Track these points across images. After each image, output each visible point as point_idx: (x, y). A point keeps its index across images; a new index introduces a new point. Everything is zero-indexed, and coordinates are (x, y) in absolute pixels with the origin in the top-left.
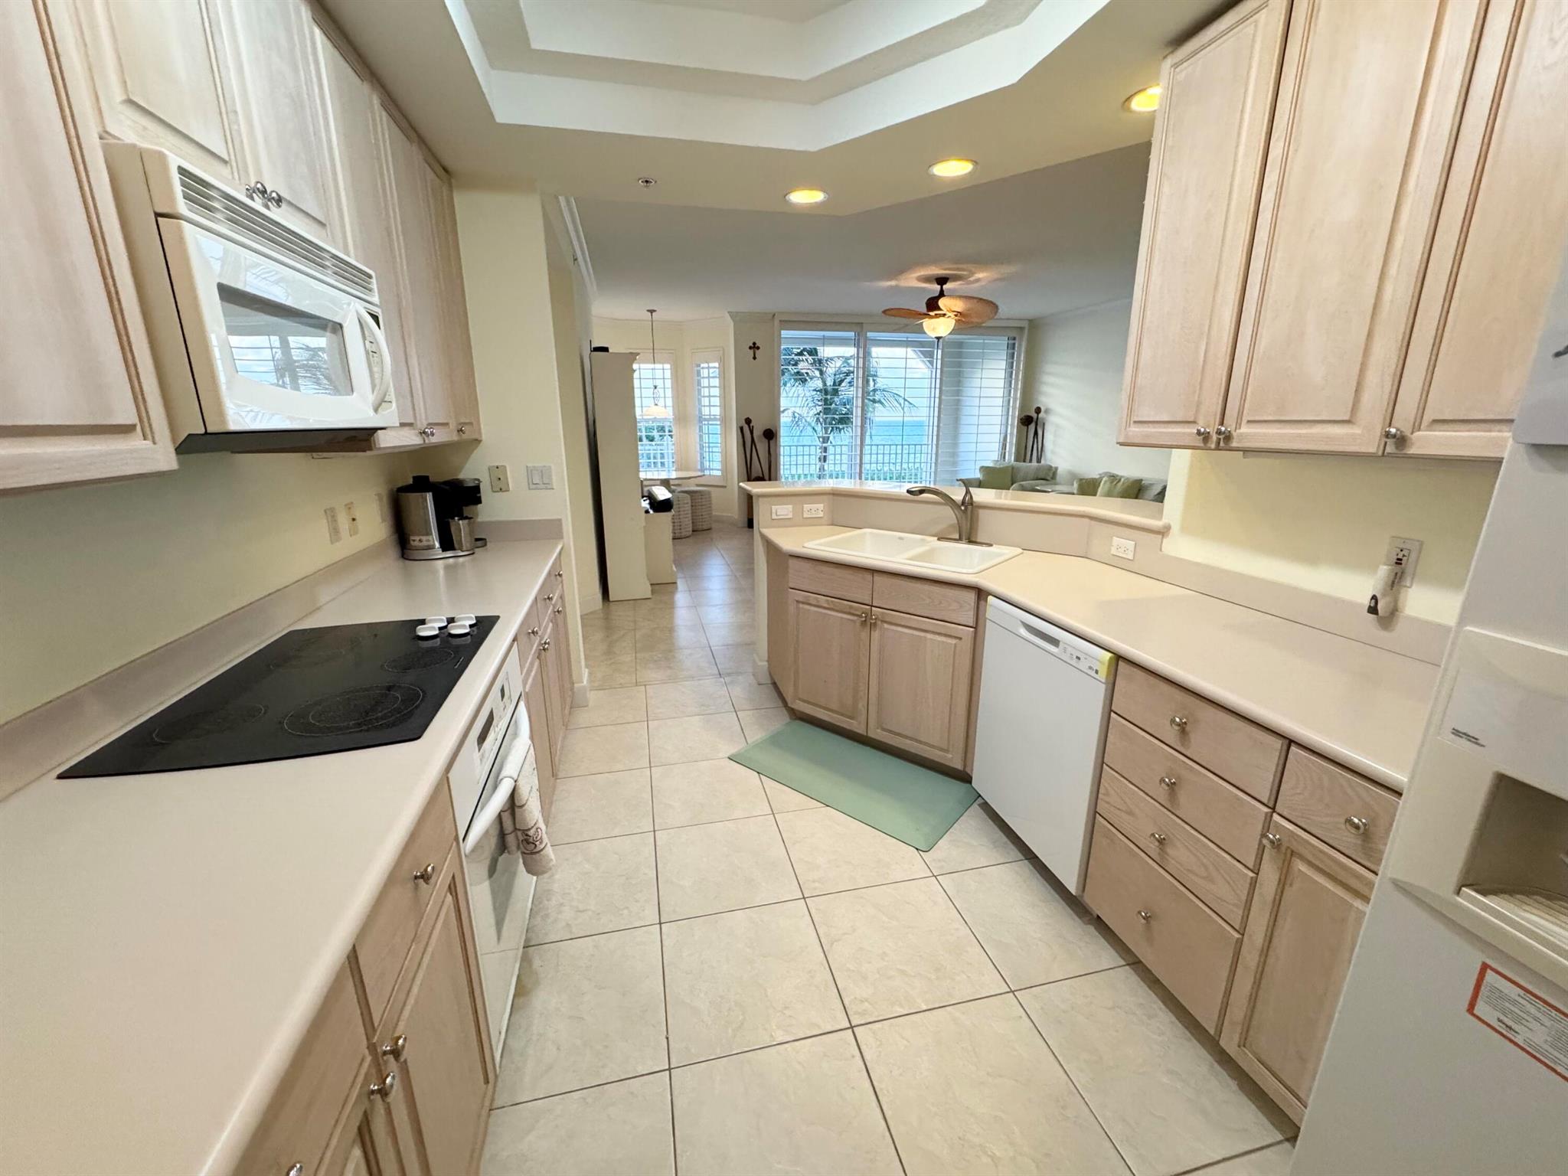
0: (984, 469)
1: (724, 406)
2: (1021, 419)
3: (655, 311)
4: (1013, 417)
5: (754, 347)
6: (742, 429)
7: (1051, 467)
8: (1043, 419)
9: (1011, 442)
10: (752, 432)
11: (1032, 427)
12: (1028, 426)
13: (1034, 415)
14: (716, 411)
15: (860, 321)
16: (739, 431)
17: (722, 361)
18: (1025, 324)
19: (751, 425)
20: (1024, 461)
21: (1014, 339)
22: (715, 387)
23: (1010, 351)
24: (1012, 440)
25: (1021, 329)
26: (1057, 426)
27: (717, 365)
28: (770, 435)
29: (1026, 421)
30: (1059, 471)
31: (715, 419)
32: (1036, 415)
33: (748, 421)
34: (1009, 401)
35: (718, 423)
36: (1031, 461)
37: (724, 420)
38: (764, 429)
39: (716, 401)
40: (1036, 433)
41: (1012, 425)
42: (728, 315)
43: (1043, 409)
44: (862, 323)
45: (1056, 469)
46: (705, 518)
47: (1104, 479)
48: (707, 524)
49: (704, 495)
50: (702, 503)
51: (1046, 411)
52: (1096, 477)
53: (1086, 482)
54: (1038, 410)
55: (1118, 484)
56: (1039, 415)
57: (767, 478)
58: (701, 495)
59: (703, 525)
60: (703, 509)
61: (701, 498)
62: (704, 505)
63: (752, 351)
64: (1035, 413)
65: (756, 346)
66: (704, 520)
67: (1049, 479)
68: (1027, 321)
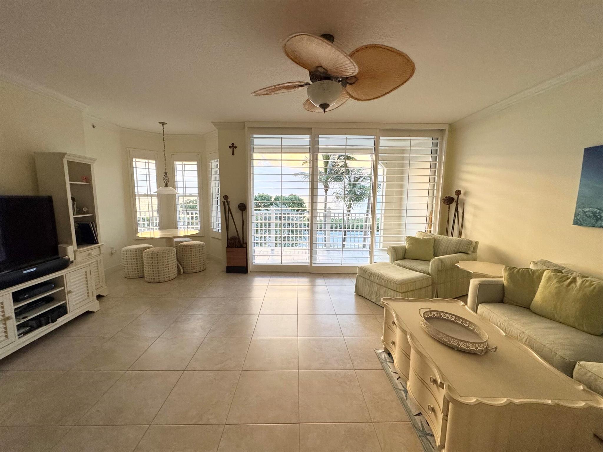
0: (411, 239)
2: (444, 199)
4: (437, 197)
6: (224, 203)
7: (472, 242)
8: (463, 200)
9: (436, 217)
10: (230, 205)
11: (453, 206)
12: (449, 205)
13: (455, 197)
20: (447, 235)
21: (437, 139)
23: (434, 148)
24: (437, 215)
25: (442, 131)
26: (476, 207)
28: (243, 207)
29: (448, 201)
30: (479, 246)
32: (457, 196)
33: (228, 198)
34: (434, 185)
36: (452, 235)
38: (239, 203)
40: (457, 211)
41: (437, 204)
42: (213, 125)
43: (462, 192)
45: (477, 243)
46: (194, 264)
47: (546, 274)
48: (196, 269)
49: (193, 248)
50: (191, 253)
51: (466, 194)
52: (532, 266)
53: (519, 270)
54: (458, 193)
55: (573, 285)
56: (459, 196)
57: (241, 238)
58: (191, 249)
59: (192, 269)
60: (191, 258)
61: (191, 251)
62: (192, 254)
63: (231, 149)
64: (456, 194)
65: (234, 146)
66: (193, 266)
67: (469, 252)
68: (447, 125)
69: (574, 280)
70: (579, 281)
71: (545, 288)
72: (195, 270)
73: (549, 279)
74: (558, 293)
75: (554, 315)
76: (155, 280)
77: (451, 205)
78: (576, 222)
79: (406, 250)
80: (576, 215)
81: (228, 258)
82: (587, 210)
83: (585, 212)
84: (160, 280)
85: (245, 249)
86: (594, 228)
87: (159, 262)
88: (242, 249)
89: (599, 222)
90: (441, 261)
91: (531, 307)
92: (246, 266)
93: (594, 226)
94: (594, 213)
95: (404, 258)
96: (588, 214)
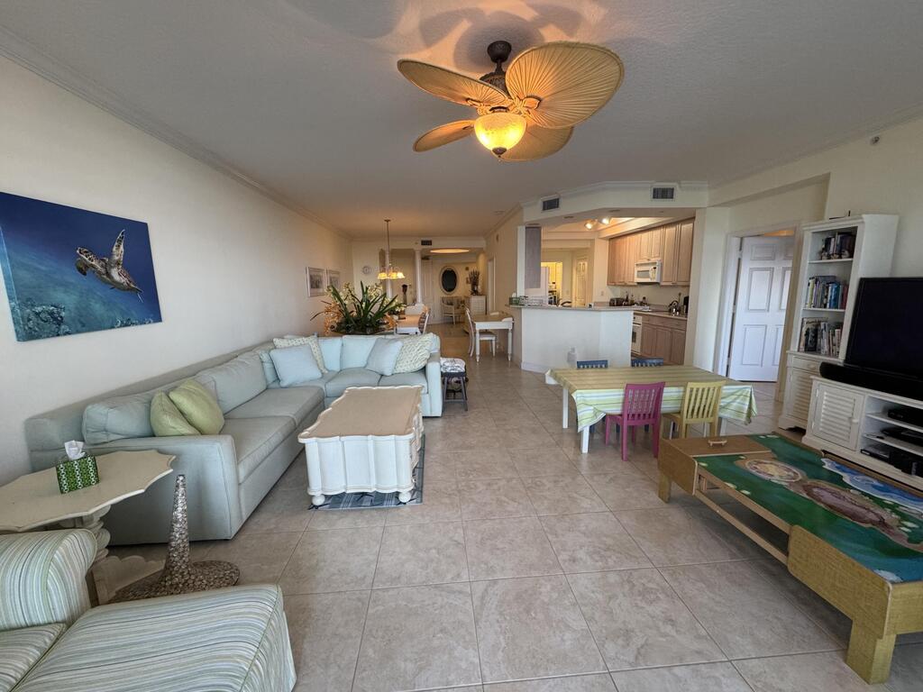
82: (39, 309)
83: (37, 314)
89: (63, 327)
93: (58, 335)
94: (51, 314)
96: (42, 315)
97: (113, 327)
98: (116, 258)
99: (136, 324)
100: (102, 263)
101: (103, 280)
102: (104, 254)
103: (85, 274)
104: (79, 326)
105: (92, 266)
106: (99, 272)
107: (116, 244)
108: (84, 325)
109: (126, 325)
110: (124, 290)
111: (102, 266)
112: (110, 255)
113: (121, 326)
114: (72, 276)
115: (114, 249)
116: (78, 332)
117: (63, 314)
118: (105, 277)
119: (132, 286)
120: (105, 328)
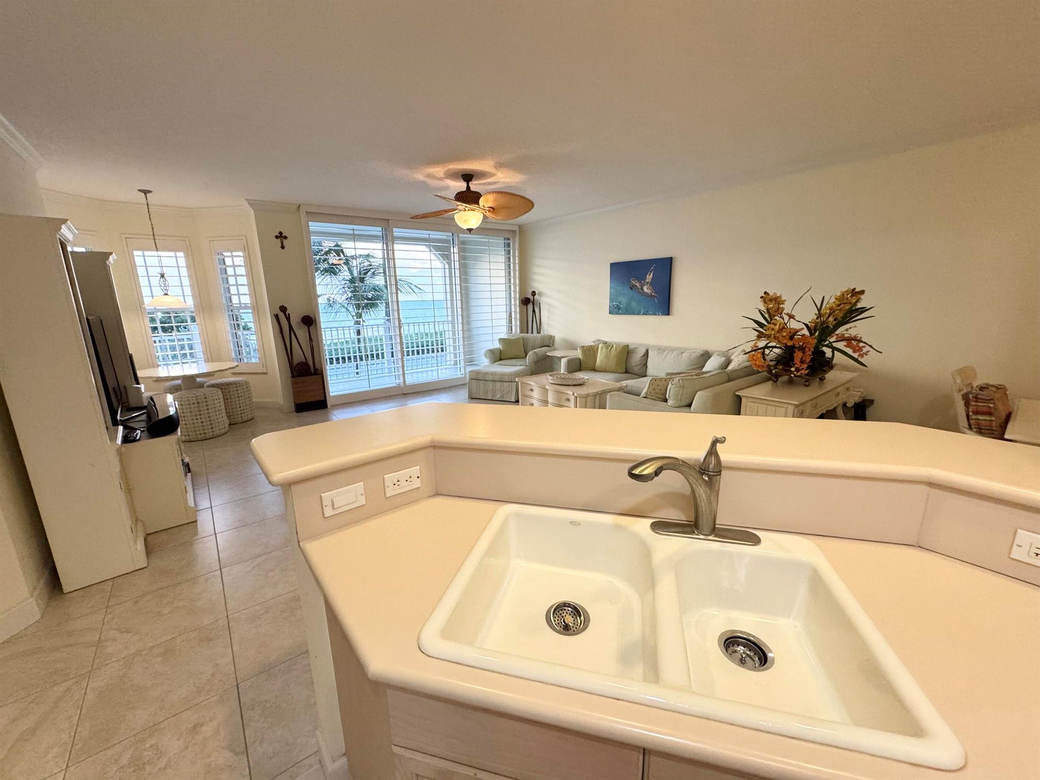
0: (502, 340)
1: (254, 293)
2: (522, 300)
3: (150, 192)
4: (515, 298)
5: (281, 236)
6: (277, 316)
7: (551, 336)
8: (538, 300)
9: (516, 318)
10: (288, 319)
11: (530, 306)
12: (527, 305)
13: (531, 298)
14: (246, 300)
15: (387, 218)
16: (275, 319)
17: (246, 249)
18: (516, 228)
19: (287, 313)
20: (527, 333)
21: (509, 239)
22: (242, 275)
23: (507, 249)
24: (516, 316)
25: (513, 231)
26: (549, 305)
27: (241, 254)
28: (310, 321)
29: (525, 302)
30: (556, 338)
31: (246, 307)
32: (532, 297)
33: (283, 309)
34: (510, 286)
35: (250, 311)
36: (532, 333)
37: (256, 308)
38: (303, 316)
39: (244, 290)
40: (534, 311)
41: (515, 305)
42: (246, 203)
43: (537, 293)
44: (388, 220)
45: (554, 336)
46: (244, 410)
47: (600, 346)
48: (247, 415)
49: (240, 386)
50: (238, 394)
51: (539, 294)
52: (592, 344)
53: (586, 348)
54: (534, 293)
55: (612, 349)
56: (535, 297)
57: (311, 363)
58: (237, 387)
59: (242, 417)
60: (239, 400)
61: (237, 390)
62: (240, 395)
63: (279, 241)
64: (532, 295)
65: (283, 235)
66: (242, 412)
67: (551, 345)
68: (518, 227)
69: (613, 346)
70: (614, 346)
71: (601, 354)
72: (245, 418)
73: (602, 348)
74: (607, 355)
75: (606, 369)
76: (207, 435)
77: (528, 305)
78: (610, 313)
79: (501, 351)
80: (610, 307)
81: (296, 393)
82: (614, 304)
83: (613, 305)
84: (214, 433)
85: (320, 376)
86: (618, 315)
87: (209, 407)
88: (316, 376)
89: (620, 311)
90: (536, 354)
91: (596, 369)
92: (323, 399)
93: (618, 314)
94: (617, 305)
95: (501, 359)
96: (615, 306)
97: (638, 314)
98: (647, 280)
99: (651, 315)
100: (641, 284)
101: (640, 293)
102: (642, 279)
103: (632, 289)
104: (625, 312)
105: (636, 285)
106: (638, 289)
107: (649, 273)
108: (627, 311)
109: (646, 314)
110: (648, 297)
111: (640, 285)
112: (645, 278)
113: (643, 314)
114: (627, 291)
115: (647, 276)
116: (625, 314)
117: (621, 306)
118: (640, 290)
119: (653, 294)
120: (635, 314)
